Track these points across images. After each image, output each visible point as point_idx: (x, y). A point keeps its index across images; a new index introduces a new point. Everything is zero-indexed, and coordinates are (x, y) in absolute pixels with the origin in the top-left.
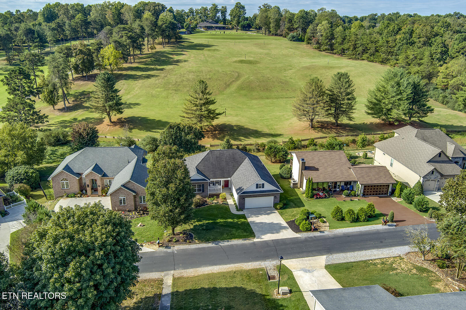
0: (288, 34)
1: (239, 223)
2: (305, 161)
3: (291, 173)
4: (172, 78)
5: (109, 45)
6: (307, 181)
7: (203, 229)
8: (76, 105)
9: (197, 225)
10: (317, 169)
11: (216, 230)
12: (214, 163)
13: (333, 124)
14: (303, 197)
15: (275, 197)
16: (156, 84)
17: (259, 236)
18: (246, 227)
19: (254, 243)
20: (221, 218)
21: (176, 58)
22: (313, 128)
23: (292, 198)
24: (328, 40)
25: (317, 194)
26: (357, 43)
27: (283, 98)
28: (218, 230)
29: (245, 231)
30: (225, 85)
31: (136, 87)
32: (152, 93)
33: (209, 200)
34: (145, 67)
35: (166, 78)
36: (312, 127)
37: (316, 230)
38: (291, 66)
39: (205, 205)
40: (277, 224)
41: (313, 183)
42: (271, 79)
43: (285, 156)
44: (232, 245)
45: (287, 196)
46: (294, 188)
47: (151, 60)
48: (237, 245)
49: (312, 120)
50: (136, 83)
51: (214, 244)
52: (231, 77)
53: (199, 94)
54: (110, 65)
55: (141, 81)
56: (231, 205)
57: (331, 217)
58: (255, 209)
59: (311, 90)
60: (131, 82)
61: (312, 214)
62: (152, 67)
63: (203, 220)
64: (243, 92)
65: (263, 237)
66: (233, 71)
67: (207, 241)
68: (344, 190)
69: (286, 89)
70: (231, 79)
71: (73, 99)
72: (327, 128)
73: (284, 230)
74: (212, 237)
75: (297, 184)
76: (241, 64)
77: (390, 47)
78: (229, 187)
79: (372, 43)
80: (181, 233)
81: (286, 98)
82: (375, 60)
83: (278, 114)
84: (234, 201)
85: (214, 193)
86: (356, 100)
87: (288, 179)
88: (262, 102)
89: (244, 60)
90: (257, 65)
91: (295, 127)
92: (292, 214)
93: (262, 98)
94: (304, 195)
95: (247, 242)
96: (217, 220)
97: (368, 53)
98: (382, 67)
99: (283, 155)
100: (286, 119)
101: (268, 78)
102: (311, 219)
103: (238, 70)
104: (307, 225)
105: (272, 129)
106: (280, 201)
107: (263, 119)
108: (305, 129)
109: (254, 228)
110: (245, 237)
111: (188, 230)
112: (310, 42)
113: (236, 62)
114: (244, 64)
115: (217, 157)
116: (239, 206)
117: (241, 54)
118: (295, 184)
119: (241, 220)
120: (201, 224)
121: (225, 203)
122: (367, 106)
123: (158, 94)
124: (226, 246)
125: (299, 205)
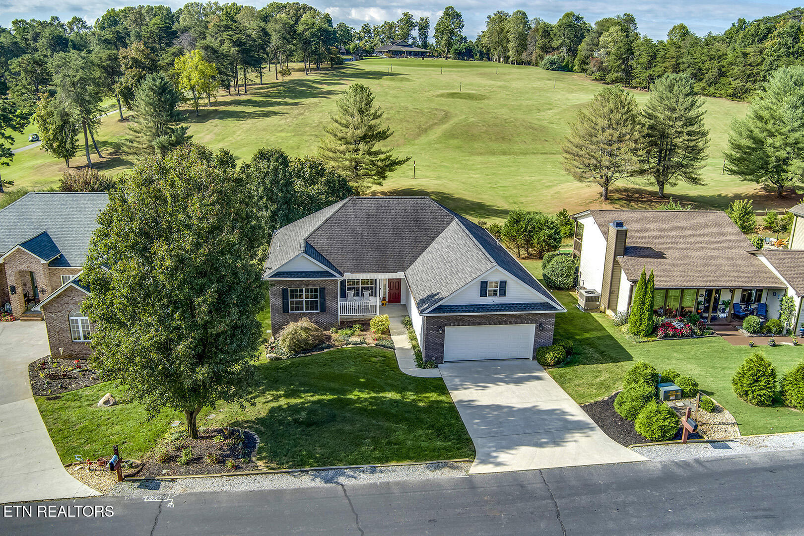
0: (542, 58)
1: (421, 404)
2: (625, 228)
3: (575, 273)
4: (313, 116)
5: (192, 51)
6: (632, 287)
7: (296, 421)
8: (114, 160)
9: (280, 406)
10: (660, 255)
11: (340, 426)
12: (359, 230)
13: (652, 194)
14: (624, 336)
15: (540, 328)
16: (280, 126)
17: (488, 455)
18: (445, 418)
19: (470, 483)
20: (363, 387)
21: (326, 88)
22: (609, 199)
23: (587, 335)
24: (621, 61)
25: (665, 325)
26: (681, 61)
27: (537, 153)
28: (348, 428)
29: (440, 432)
30: (417, 130)
31: (239, 130)
32: (267, 140)
33: (337, 336)
34: (265, 100)
35: (301, 117)
36: (607, 199)
37: (695, 436)
38: (550, 104)
39: (323, 349)
40: (552, 412)
41: (654, 290)
42: (510, 123)
43: (555, 240)
44: (388, 484)
45: (572, 330)
46: (588, 310)
47: (277, 90)
48: (403, 487)
49: (608, 181)
50: (240, 125)
51: (318, 480)
52: (431, 118)
53: (352, 116)
54: (193, 88)
55: (250, 121)
56: (401, 349)
57: (731, 393)
58: (476, 363)
59: (606, 110)
60: (230, 123)
61: (667, 380)
62: (278, 100)
63: (305, 392)
64: (454, 142)
65: (503, 457)
66: (436, 109)
67: (299, 464)
68: (746, 316)
69: (543, 139)
70: (431, 120)
71: (110, 151)
72: (641, 201)
73: (577, 436)
74: (319, 450)
75: (597, 299)
76: (452, 100)
77: (750, 65)
78: (403, 302)
79: (711, 59)
80: (219, 432)
81: (542, 154)
82: (719, 92)
83: (528, 178)
84: (413, 338)
85: (357, 315)
86: (708, 137)
87: (568, 289)
88: (493, 159)
89: (459, 93)
90: (483, 101)
91: (567, 198)
92: (598, 380)
93: (493, 153)
94: (624, 328)
95: (445, 475)
96: (352, 392)
97: (704, 81)
98: (735, 105)
99: (550, 237)
100: (547, 187)
101: (506, 120)
102: (667, 398)
103: (446, 108)
104: (665, 419)
105: (516, 203)
106: (555, 341)
107: (495, 186)
108: (591, 202)
109: (473, 427)
110: (438, 457)
111: (247, 422)
112: (585, 67)
113: (442, 95)
114: (458, 100)
115: (369, 216)
116: (426, 352)
117: (453, 86)
118: (592, 300)
119: (427, 395)
120: (296, 405)
121: (384, 343)
122: (729, 157)
123: (280, 141)
124: (364, 487)
125: (613, 355)
